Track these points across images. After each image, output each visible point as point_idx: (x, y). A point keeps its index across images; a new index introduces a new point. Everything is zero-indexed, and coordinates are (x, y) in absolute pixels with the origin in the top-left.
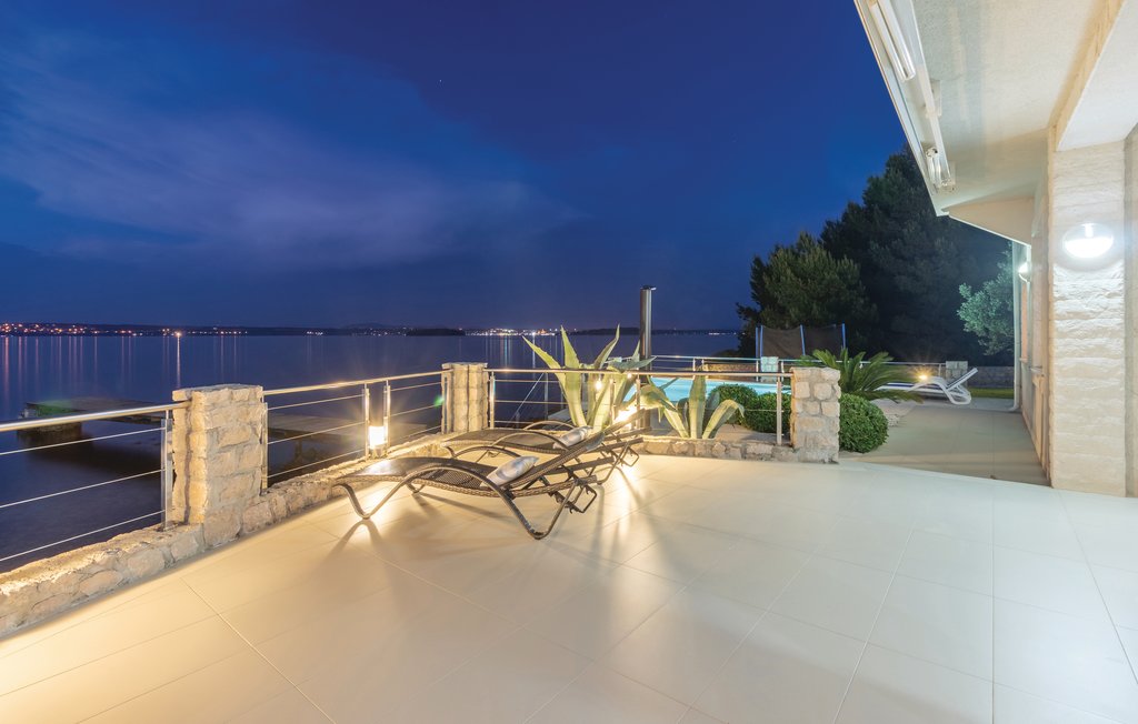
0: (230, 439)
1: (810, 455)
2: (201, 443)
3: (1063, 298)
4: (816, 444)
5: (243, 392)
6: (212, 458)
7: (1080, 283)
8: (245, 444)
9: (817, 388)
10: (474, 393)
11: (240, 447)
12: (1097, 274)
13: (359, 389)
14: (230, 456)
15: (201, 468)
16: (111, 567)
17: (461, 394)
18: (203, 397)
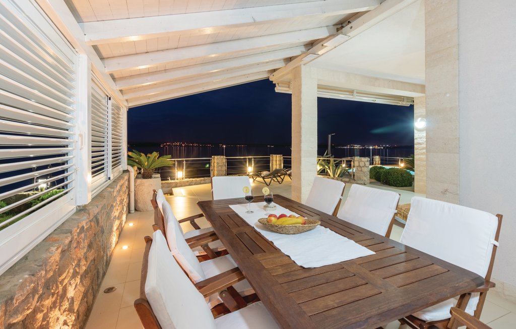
0: (220, 164)
1: (359, 182)
2: (216, 164)
3: (416, 139)
4: (360, 179)
5: (222, 157)
6: (218, 167)
7: (420, 134)
8: (222, 166)
9: (360, 163)
10: (278, 162)
11: (221, 166)
12: (421, 132)
13: (246, 159)
14: (220, 167)
15: (216, 169)
16: (204, 180)
17: (274, 162)
18: (216, 157)
